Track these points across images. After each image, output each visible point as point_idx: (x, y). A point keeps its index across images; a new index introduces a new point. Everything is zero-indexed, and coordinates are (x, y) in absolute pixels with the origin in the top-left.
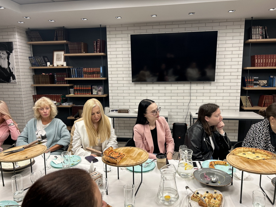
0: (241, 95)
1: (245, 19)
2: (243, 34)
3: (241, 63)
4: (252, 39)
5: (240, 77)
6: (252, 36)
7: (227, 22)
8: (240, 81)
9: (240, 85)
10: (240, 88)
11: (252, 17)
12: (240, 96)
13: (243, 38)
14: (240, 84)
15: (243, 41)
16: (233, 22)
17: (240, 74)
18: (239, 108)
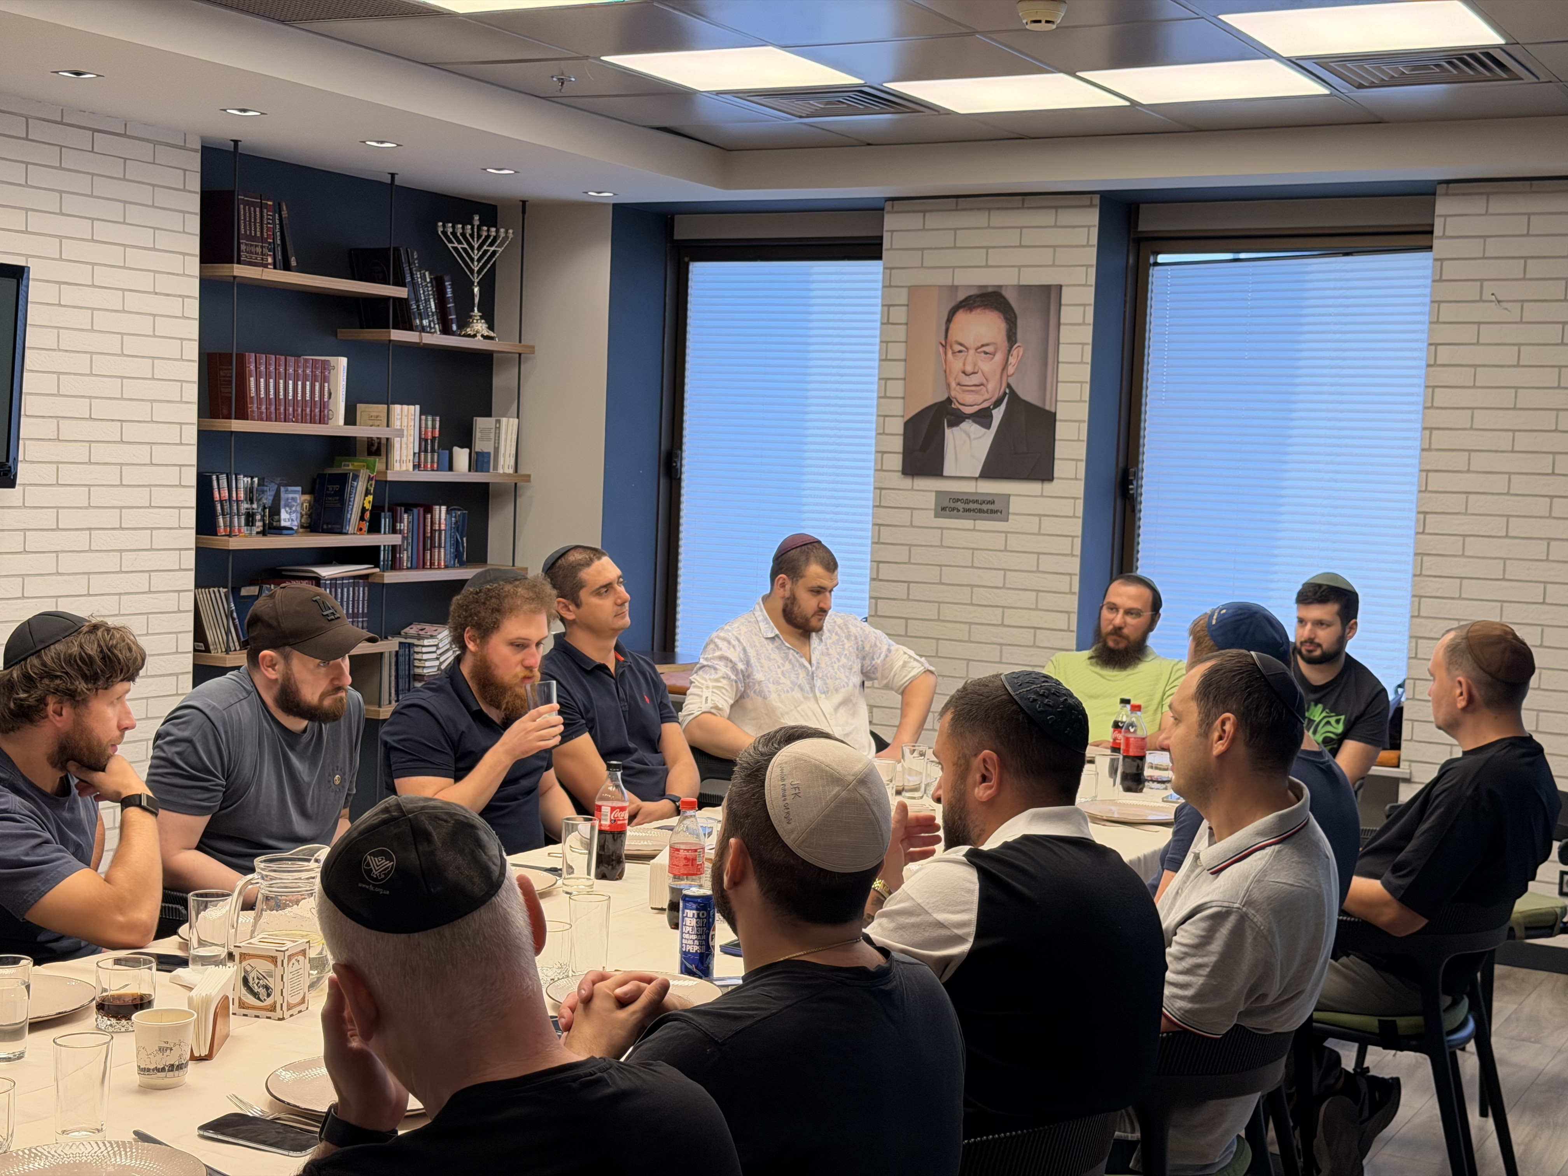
0: (197, 586)
1: (203, 139)
2: (194, 224)
3: (192, 392)
4: (239, 262)
5: (191, 477)
6: (239, 244)
7: (124, 135)
8: (190, 497)
9: (193, 523)
10: (190, 538)
11: (236, 142)
12: (193, 587)
13: (194, 245)
14: (190, 518)
15: (194, 265)
16: (156, 143)
17: (190, 455)
18: (187, 663)
